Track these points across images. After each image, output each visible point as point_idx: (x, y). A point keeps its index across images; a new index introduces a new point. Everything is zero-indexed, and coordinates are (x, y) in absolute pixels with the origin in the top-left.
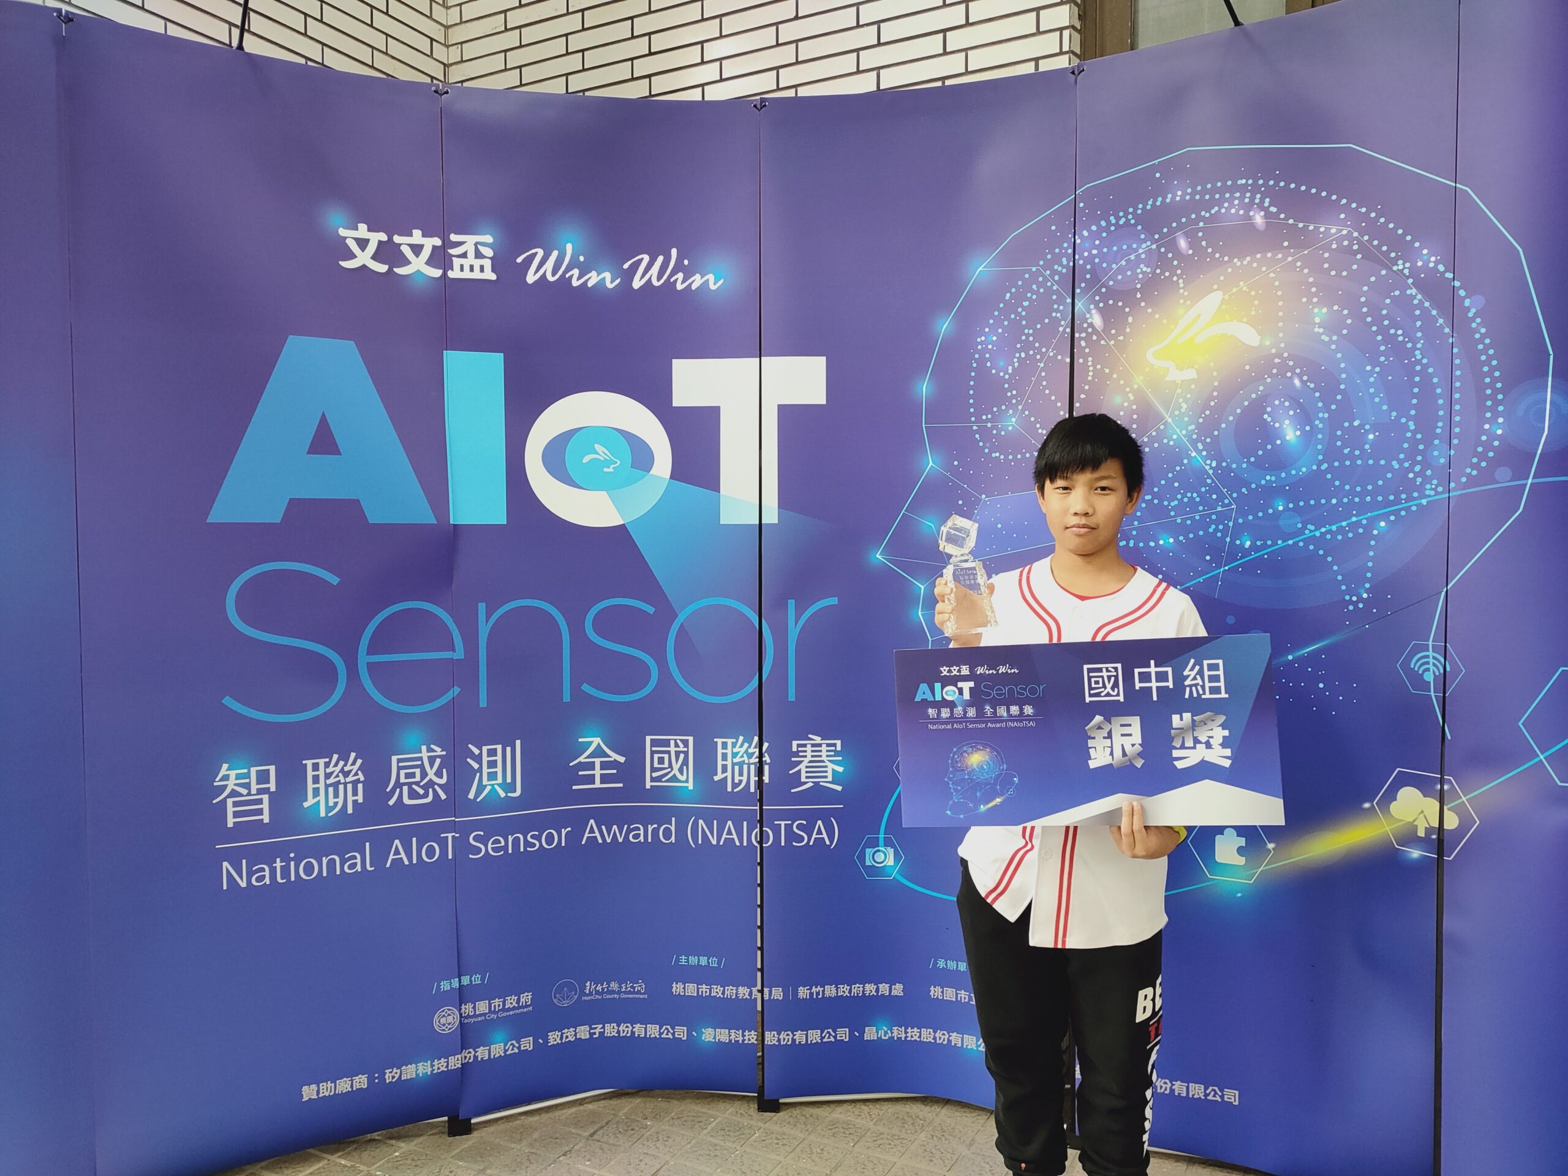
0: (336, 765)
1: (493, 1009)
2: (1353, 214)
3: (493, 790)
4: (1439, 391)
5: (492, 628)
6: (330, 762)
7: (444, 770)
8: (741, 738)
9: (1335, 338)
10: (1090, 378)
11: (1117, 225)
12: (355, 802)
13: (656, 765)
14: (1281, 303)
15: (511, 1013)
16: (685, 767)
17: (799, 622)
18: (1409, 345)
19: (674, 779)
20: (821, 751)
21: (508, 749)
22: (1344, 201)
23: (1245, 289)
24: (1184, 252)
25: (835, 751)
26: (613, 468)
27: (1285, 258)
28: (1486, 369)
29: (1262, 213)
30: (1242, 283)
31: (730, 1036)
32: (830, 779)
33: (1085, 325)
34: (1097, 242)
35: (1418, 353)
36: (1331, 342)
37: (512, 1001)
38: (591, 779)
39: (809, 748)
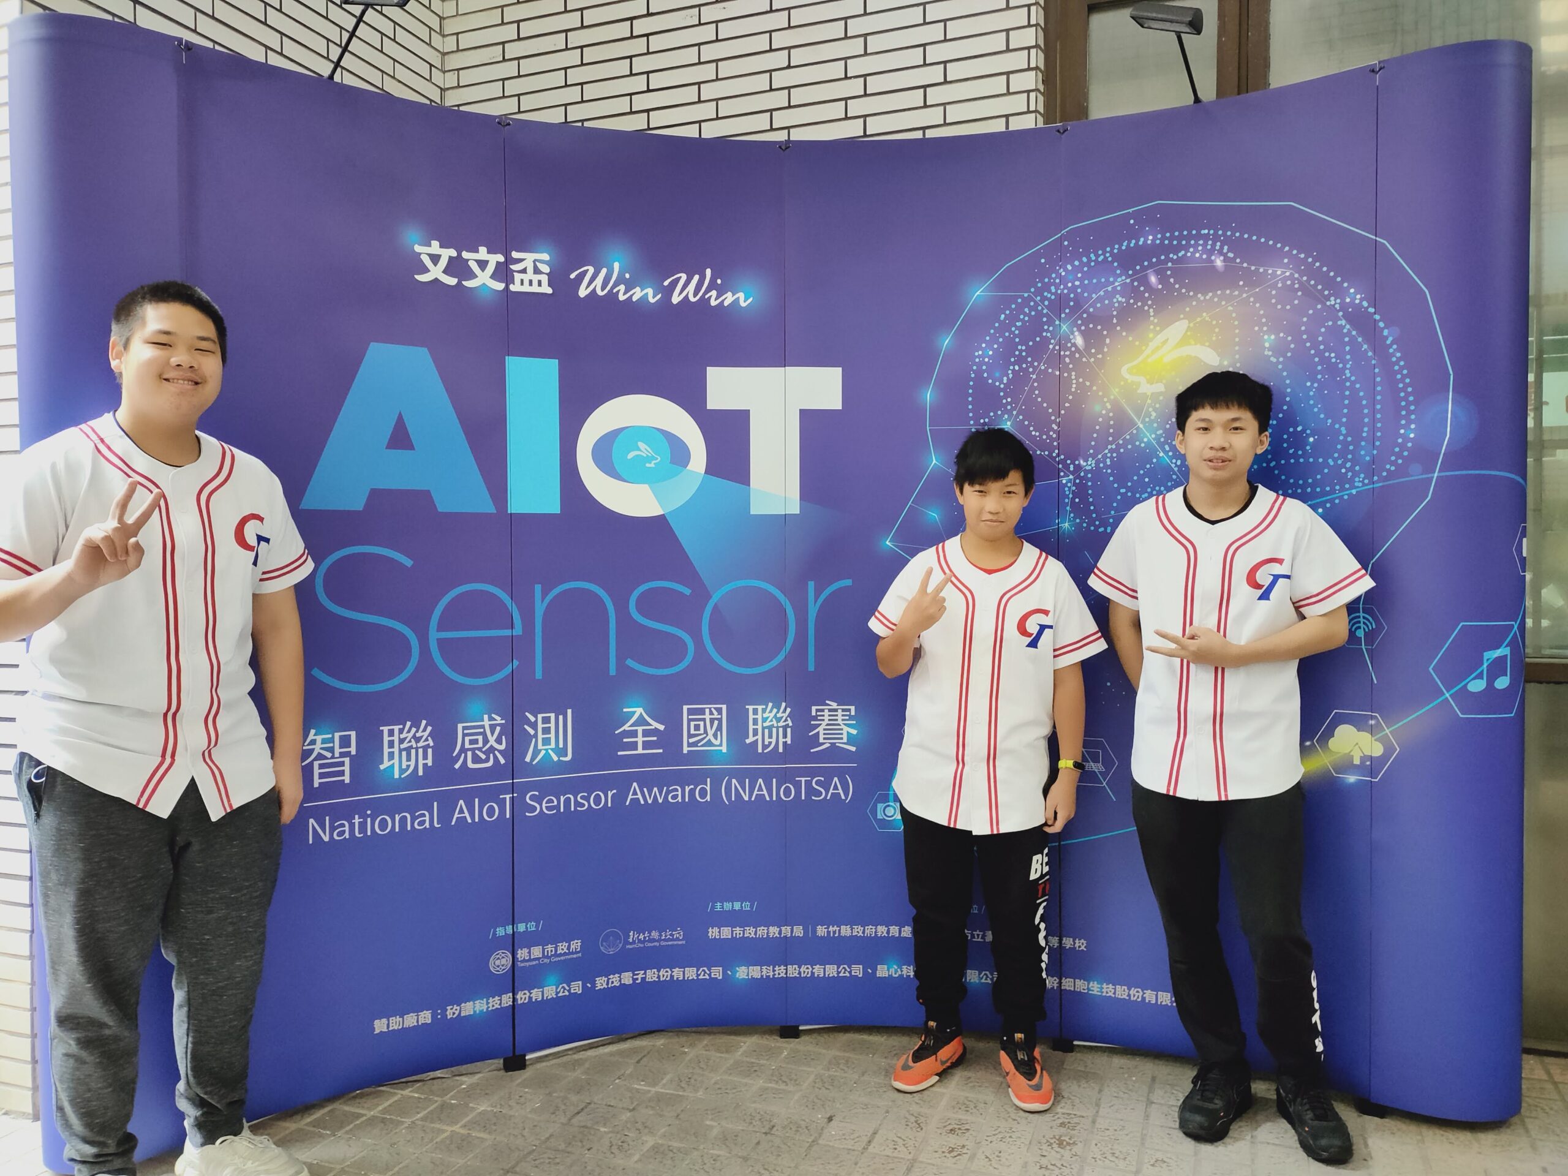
0: (409, 731)
1: (546, 954)
2: (1294, 259)
3: (547, 754)
4: (1364, 402)
5: (547, 608)
6: (403, 729)
7: (503, 737)
8: (770, 705)
9: (1281, 359)
10: (1073, 390)
11: (1096, 261)
12: (425, 765)
13: (692, 732)
14: (1237, 331)
15: (562, 958)
16: (719, 733)
17: (819, 600)
18: (1341, 366)
19: (709, 743)
20: (837, 715)
21: (561, 717)
22: (1287, 249)
23: (1207, 319)
24: (1155, 287)
25: (849, 715)
26: (655, 464)
27: (1240, 295)
28: (1401, 385)
29: (1222, 258)
30: (1204, 314)
31: (762, 972)
32: (845, 740)
33: (1069, 345)
34: (1079, 275)
35: (1347, 372)
36: (1278, 363)
37: (563, 947)
38: (634, 746)
39: (826, 713)
